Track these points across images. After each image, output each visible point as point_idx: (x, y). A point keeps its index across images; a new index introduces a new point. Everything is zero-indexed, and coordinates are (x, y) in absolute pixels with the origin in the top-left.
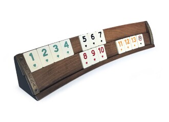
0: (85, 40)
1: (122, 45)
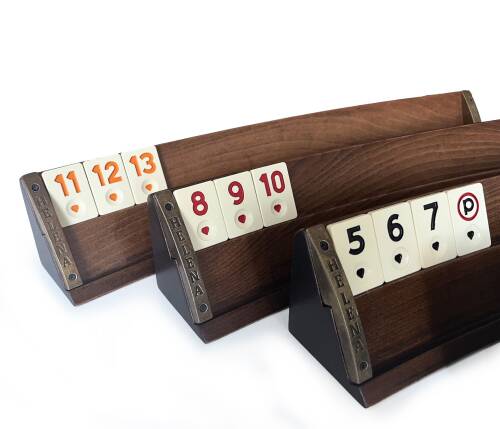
1: (78, 191)
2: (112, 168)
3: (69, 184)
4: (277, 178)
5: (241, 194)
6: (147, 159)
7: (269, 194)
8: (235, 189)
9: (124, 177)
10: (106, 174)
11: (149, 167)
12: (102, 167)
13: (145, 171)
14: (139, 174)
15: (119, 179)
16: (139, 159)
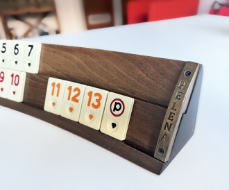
1: (58, 96)
2: (77, 92)
3: (56, 89)
4: (17, 79)
6: (98, 98)
7: (12, 84)
9: (80, 102)
10: (73, 94)
11: (96, 104)
12: (73, 89)
13: (93, 104)
14: (89, 105)
15: (77, 101)
16: (93, 95)
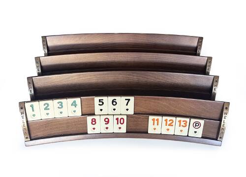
0: (101, 103)
1: (158, 125)
2: (171, 121)
3: (156, 122)
4: (122, 120)
5: (108, 122)
6: (185, 122)
7: (118, 124)
8: (107, 120)
9: (174, 125)
10: (169, 123)
12: (168, 120)
13: (182, 126)
14: (180, 126)
15: (172, 126)
16: (182, 122)
